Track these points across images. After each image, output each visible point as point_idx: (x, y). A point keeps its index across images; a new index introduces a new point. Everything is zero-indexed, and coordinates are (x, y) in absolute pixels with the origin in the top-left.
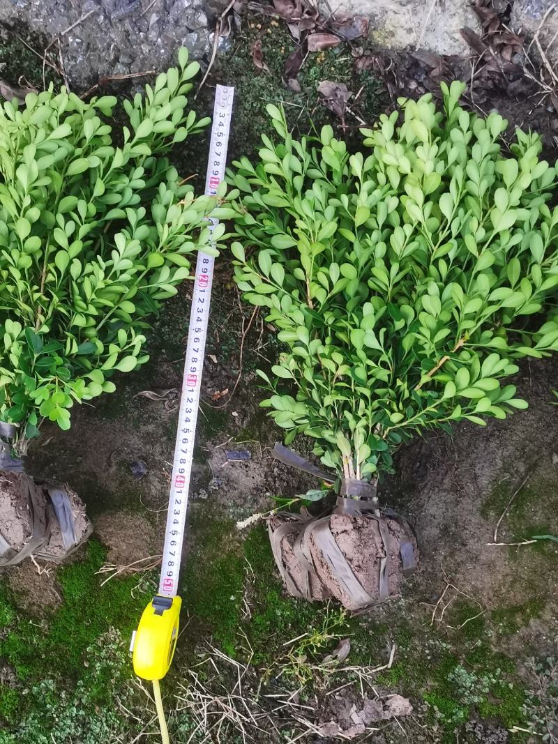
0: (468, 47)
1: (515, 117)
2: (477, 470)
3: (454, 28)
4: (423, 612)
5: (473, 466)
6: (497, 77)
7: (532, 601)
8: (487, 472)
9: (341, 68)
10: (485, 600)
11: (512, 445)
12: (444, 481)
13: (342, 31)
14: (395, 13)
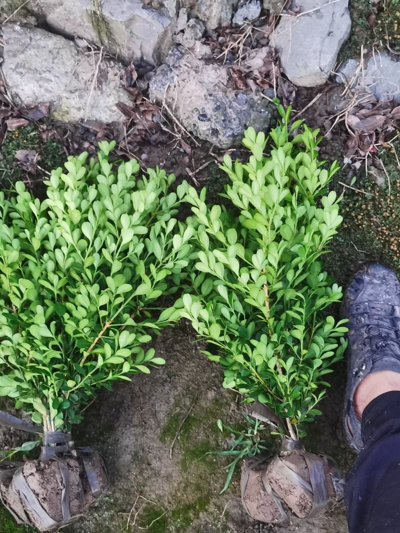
0: (123, 115)
1: (159, 158)
2: (156, 408)
3: (111, 104)
4: (121, 520)
5: (153, 405)
6: (144, 133)
7: (200, 499)
8: (164, 408)
9: (32, 140)
10: (166, 504)
11: (180, 386)
12: (133, 419)
13: (31, 115)
14: (67, 98)
